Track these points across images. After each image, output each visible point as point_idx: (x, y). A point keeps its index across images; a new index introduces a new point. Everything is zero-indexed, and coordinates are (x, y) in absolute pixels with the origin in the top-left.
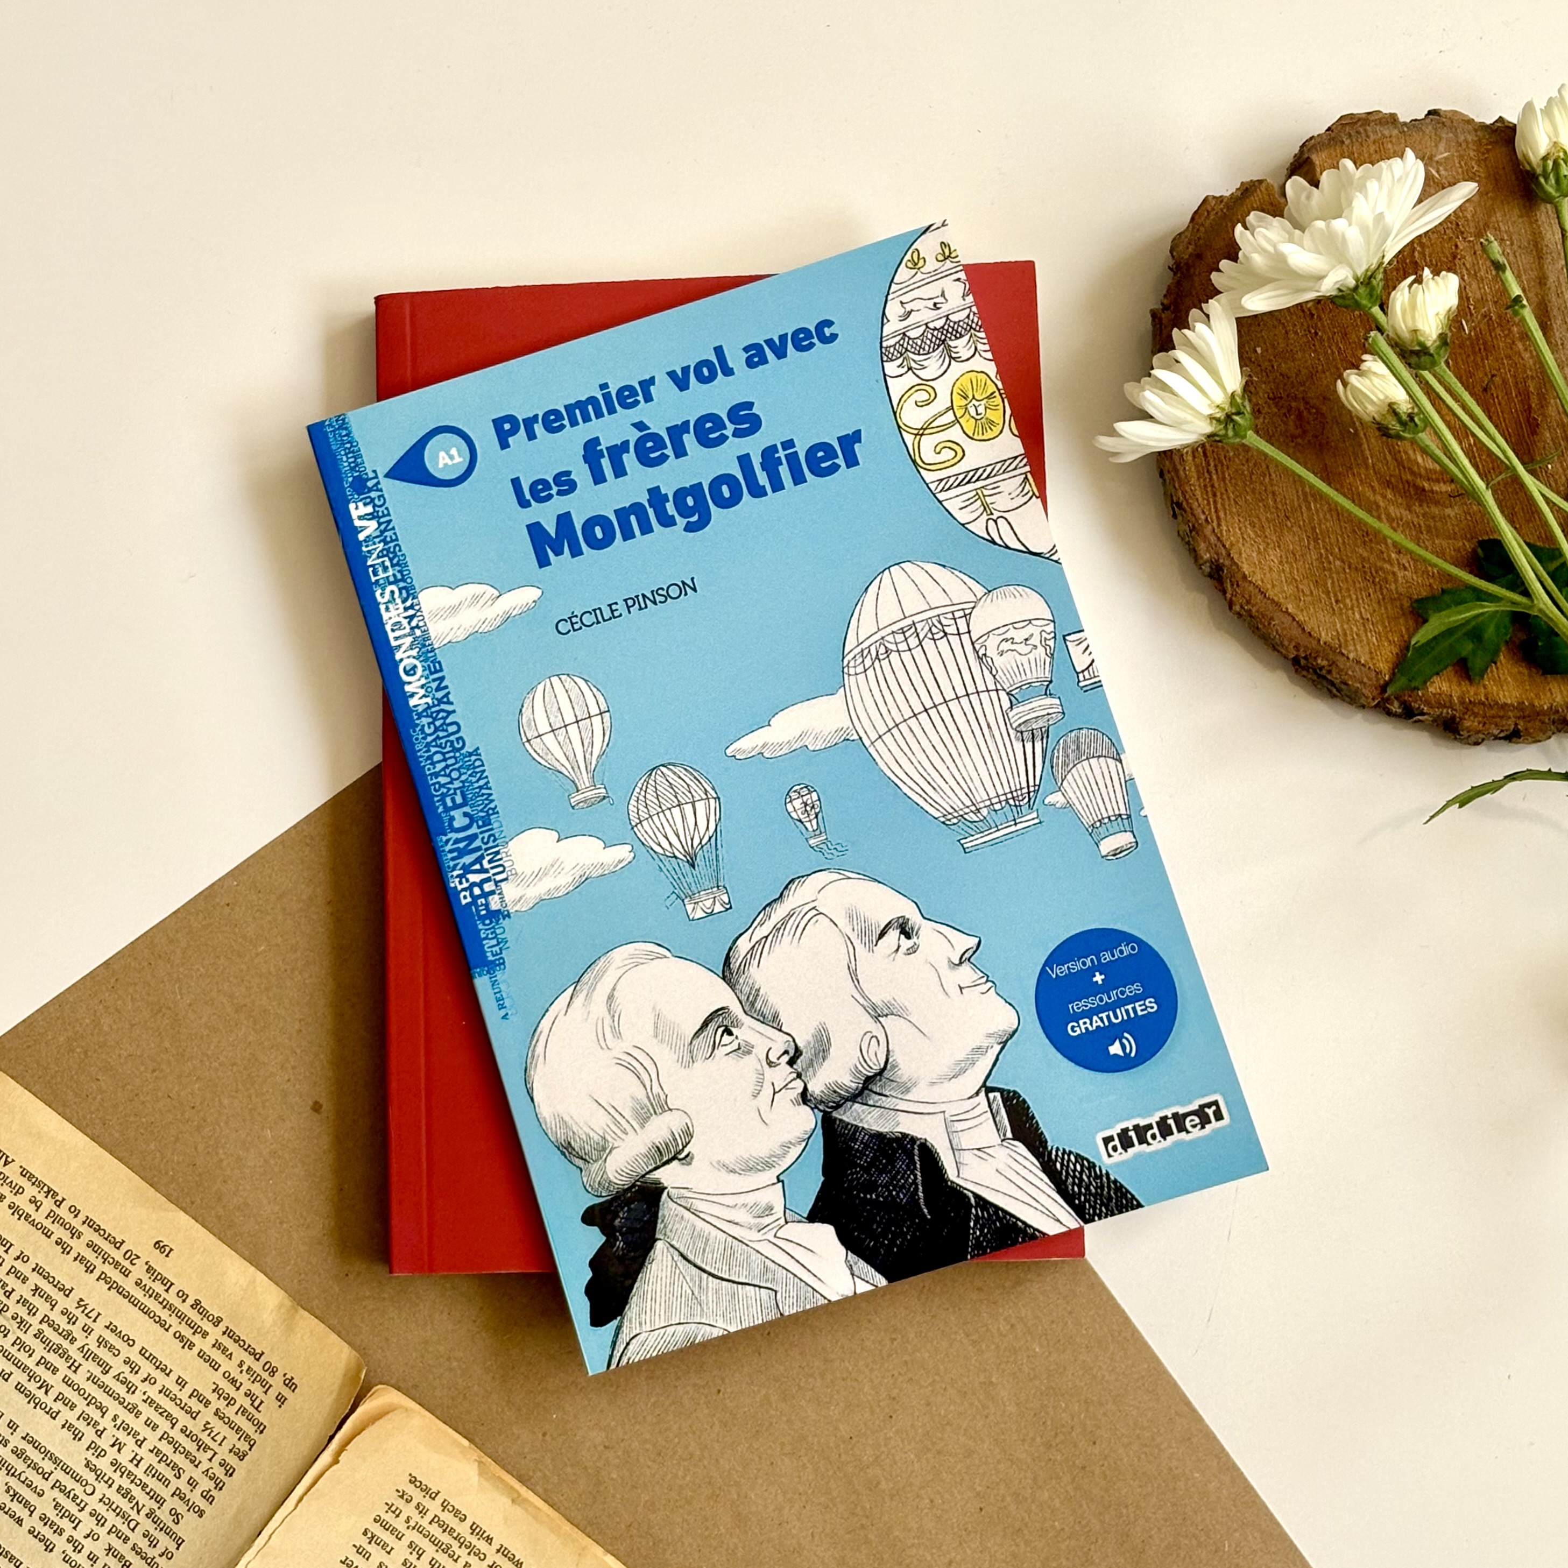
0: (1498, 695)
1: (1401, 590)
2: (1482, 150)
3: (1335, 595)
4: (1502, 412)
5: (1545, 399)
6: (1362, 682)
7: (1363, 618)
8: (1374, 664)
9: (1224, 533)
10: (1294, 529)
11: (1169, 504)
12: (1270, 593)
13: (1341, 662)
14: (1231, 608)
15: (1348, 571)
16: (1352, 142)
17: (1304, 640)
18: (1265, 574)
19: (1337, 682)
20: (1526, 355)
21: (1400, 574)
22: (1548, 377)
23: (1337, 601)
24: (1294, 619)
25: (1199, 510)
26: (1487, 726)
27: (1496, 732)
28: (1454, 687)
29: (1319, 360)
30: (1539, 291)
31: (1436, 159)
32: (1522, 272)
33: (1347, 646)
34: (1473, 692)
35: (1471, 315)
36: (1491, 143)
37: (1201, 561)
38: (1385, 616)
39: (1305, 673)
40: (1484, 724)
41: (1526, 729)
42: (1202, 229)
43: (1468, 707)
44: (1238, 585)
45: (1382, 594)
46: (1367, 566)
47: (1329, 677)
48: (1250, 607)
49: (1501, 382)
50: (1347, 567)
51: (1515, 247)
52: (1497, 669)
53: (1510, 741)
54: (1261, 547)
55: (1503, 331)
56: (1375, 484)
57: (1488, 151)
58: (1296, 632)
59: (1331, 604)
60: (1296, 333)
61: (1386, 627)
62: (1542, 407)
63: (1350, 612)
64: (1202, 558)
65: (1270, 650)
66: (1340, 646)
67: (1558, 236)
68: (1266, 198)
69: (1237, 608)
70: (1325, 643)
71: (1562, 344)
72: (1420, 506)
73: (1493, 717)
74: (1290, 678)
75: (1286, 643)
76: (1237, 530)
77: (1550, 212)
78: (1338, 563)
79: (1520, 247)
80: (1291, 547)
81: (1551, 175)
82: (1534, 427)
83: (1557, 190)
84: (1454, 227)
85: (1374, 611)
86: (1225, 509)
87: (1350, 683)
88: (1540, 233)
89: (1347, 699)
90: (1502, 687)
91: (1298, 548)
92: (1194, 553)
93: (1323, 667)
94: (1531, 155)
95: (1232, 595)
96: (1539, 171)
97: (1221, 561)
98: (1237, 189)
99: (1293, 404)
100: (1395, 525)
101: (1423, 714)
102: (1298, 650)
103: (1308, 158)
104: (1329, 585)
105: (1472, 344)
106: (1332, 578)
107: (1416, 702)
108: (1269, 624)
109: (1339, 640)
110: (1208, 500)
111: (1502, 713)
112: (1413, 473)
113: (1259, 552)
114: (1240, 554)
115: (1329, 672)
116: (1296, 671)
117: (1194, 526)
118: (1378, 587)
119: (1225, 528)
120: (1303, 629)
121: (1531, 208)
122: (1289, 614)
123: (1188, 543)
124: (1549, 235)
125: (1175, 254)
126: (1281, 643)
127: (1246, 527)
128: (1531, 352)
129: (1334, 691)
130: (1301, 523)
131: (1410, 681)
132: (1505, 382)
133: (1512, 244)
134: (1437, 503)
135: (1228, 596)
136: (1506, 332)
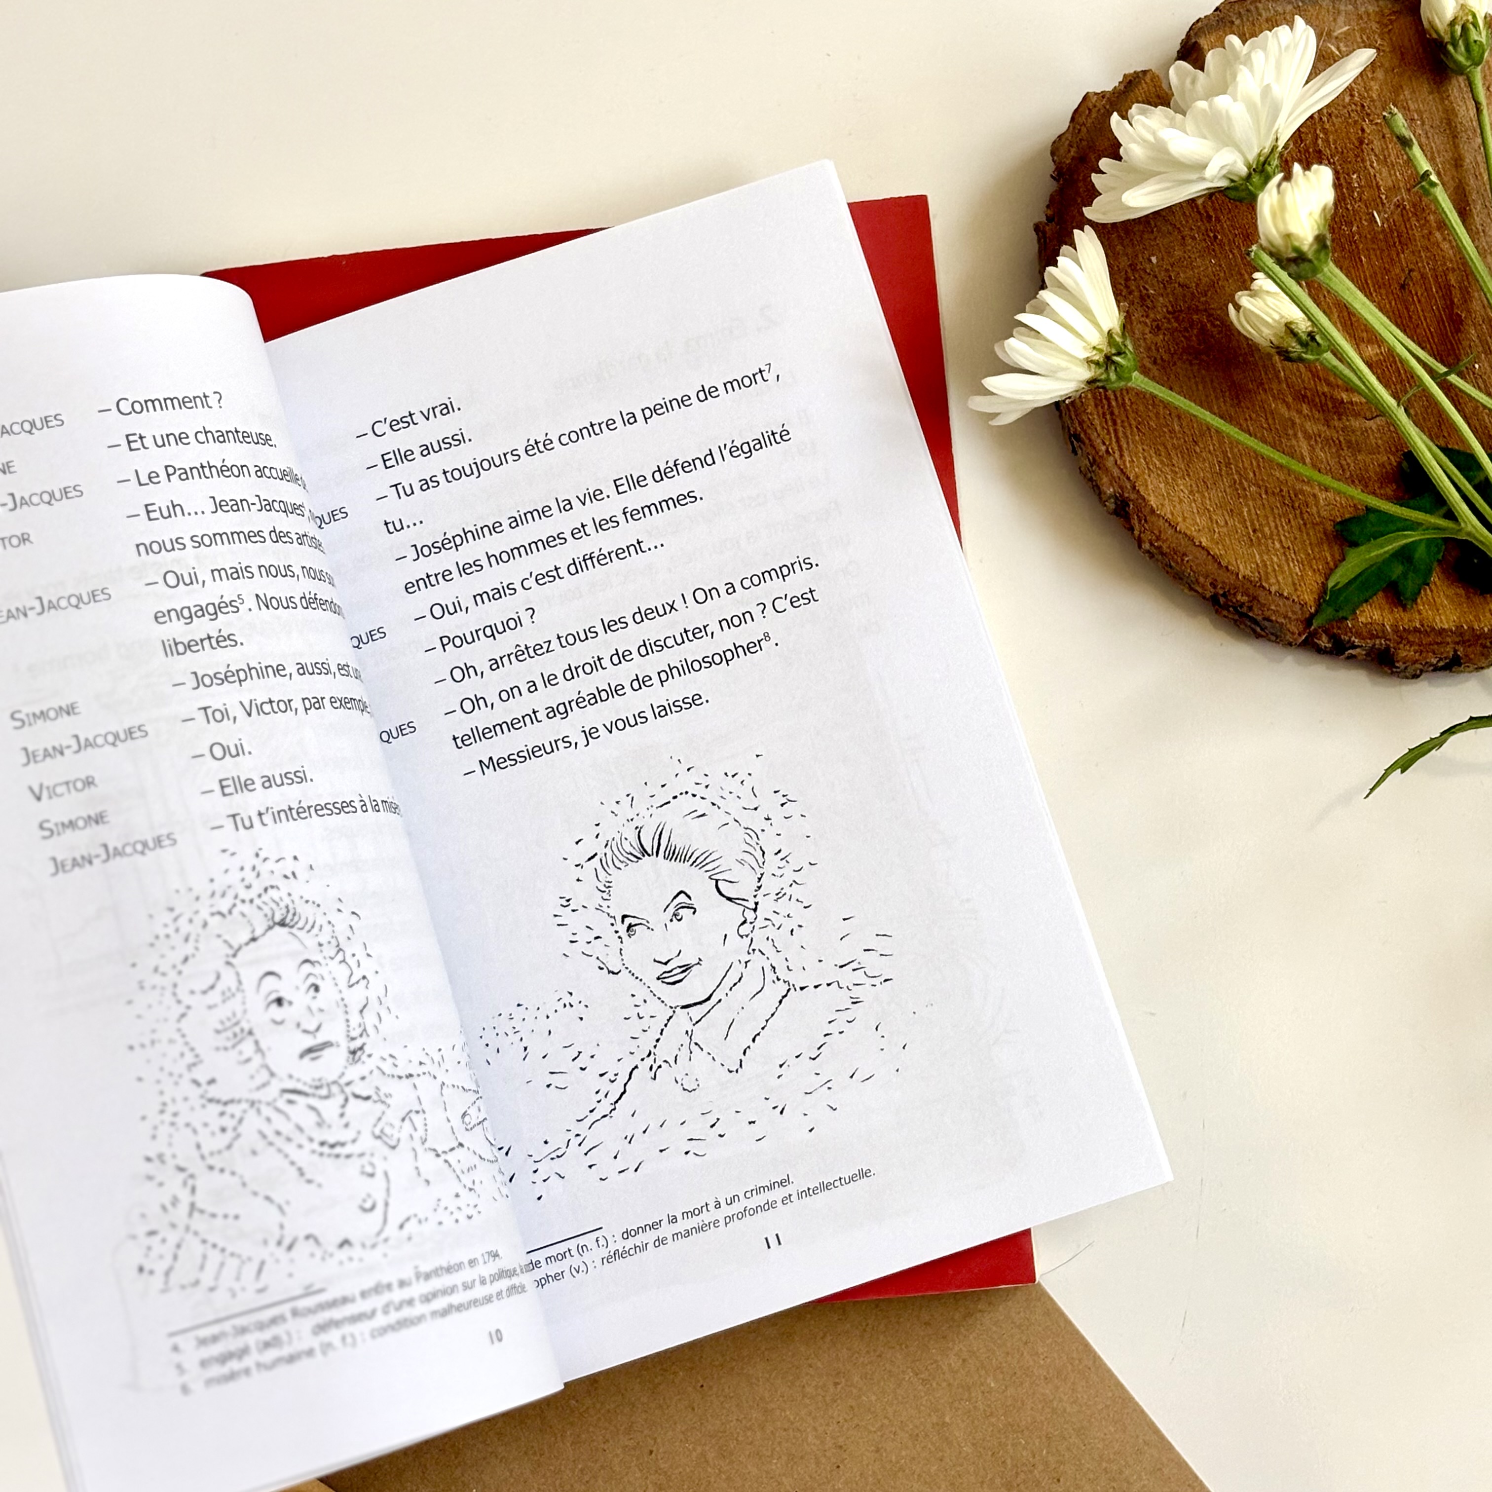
0: (1434, 620)
1: (1324, 514)
2: (1385, 21)
3: (1252, 524)
4: (1423, 311)
5: (1468, 293)
6: (1285, 617)
7: (1284, 547)
8: (1298, 597)
9: (1128, 465)
10: (1204, 454)
11: (1067, 436)
12: (1181, 527)
13: (1262, 595)
14: (1140, 547)
15: (1264, 496)
16: (1242, 20)
17: (1222, 576)
18: (1174, 506)
19: (1259, 618)
20: (1445, 246)
21: (1322, 496)
22: (1470, 267)
23: (1254, 531)
24: (1209, 554)
25: (1099, 441)
26: (1424, 655)
27: (1434, 661)
28: (1386, 613)
29: (1220, 266)
30: (1455, 174)
31: (1335, 34)
32: (1436, 155)
33: (1267, 579)
34: (1408, 619)
35: (1383, 204)
36: (1394, 13)
37: (1104, 499)
38: (1308, 542)
39: (1225, 613)
40: (1421, 652)
41: (1467, 656)
42: (1084, 129)
43: (1402, 635)
44: (1146, 521)
45: (1303, 519)
46: (1285, 489)
47: (1251, 614)
48: (1160, 543)
49: (1419, 277)
50: (1263, 492)
51: (1427, 127)
52: (1431, 591)
53: (1451, 671)
54: (1169, 477)
55: (1418, 221)
56: (1290, 399)
57: (1391, 22)
58: (1212, 567)
59: (1249, 533)
60: (1194, 238)
61: (1309, 554)
62: (1466, 301)
63: (1270, 541)
64: (1105, 493)
65: (1186, 591)
66: (1260, 579)
67: (1473, 112)
68: (1153, 90)
69: (1146, 546)
70: (1244, 577)
71: (1484, 231)
72: (1340, 419)
73: (1430, 644)
74: (1211, 621)
75: (1202, 580)
76: (1142, 460)
77: (1463, 85)
78: (1253, 488)
79: (1432, 127)
80: (1202, 474)
81: (1461, 42)
82: (1457, 323)
83: (1468, 59)
84: (1359, 109)
85: (1296, 538)
86: (1127, 437)
87: (1274, 618)
88: (1454, 109)
89: (1273, 638)
90: (1438, 610)
91: (1209, 476)
92: (1097, 489)
93: (1243, 604)
94: (1437, 21)
95: (1140, 532)
96: (1447, 38)
97: (1126, 495)
98: (1120, 83)
99: (1195, 317)
100: (1313, 442)
101: (1354, 647)
102: (1215, 587)
103: (1196, 42)
104: (1245, 514)
105: (1386, 236)
106: (1248, 506)
107: (1346, 634)
108: (1182, 560)
109: (1259, 573)
110: (1108, 430)
111: (1439, 640)
112: (1329, 384)
113: (1167, 483)
114: (1147, 486)
115: (1250, 609)
116: (1217, 612)
117: (1094, 458)
118: (1298, 512)
119: (1128, 459)
120: (1220, 563)
121: (1441, 83)
122: (1203, 548)
123: (1091, 479)
124: (1462, 111)
125: (1055, 158)
126: (1197, 580)
127: (1151, 457)
128: (1450, 241)
129: (1258, 629)
130: (1211, 448)
131: (1337, 611)
132: (1423, 277)
133: (1423, 124)
134: (1357, 415)
135: (1136, 533)
136: (1422, 222)
